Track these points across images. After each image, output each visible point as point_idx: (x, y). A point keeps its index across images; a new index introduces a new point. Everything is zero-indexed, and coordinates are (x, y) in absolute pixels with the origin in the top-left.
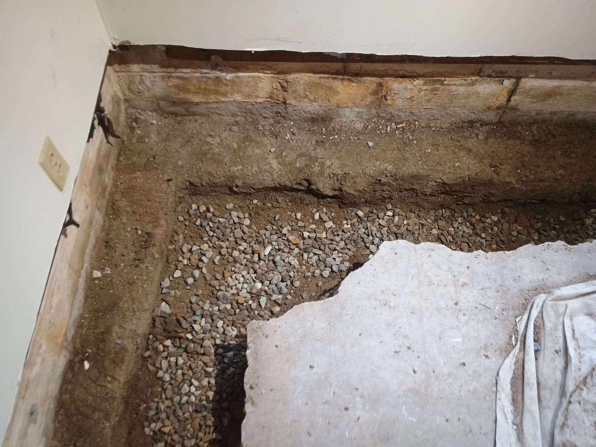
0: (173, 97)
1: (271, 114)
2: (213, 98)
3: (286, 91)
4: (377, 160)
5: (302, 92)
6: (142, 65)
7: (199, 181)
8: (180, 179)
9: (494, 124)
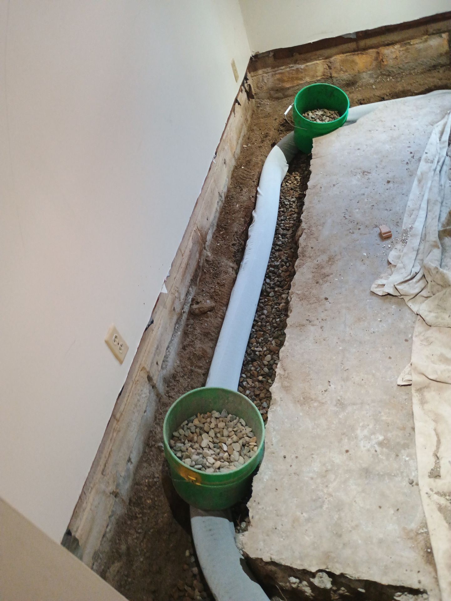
0: (277, 87)
2: (296, 82)
3: (331, 69)
5: (339, 67)
6: (263, 70)
8: (281, 118)
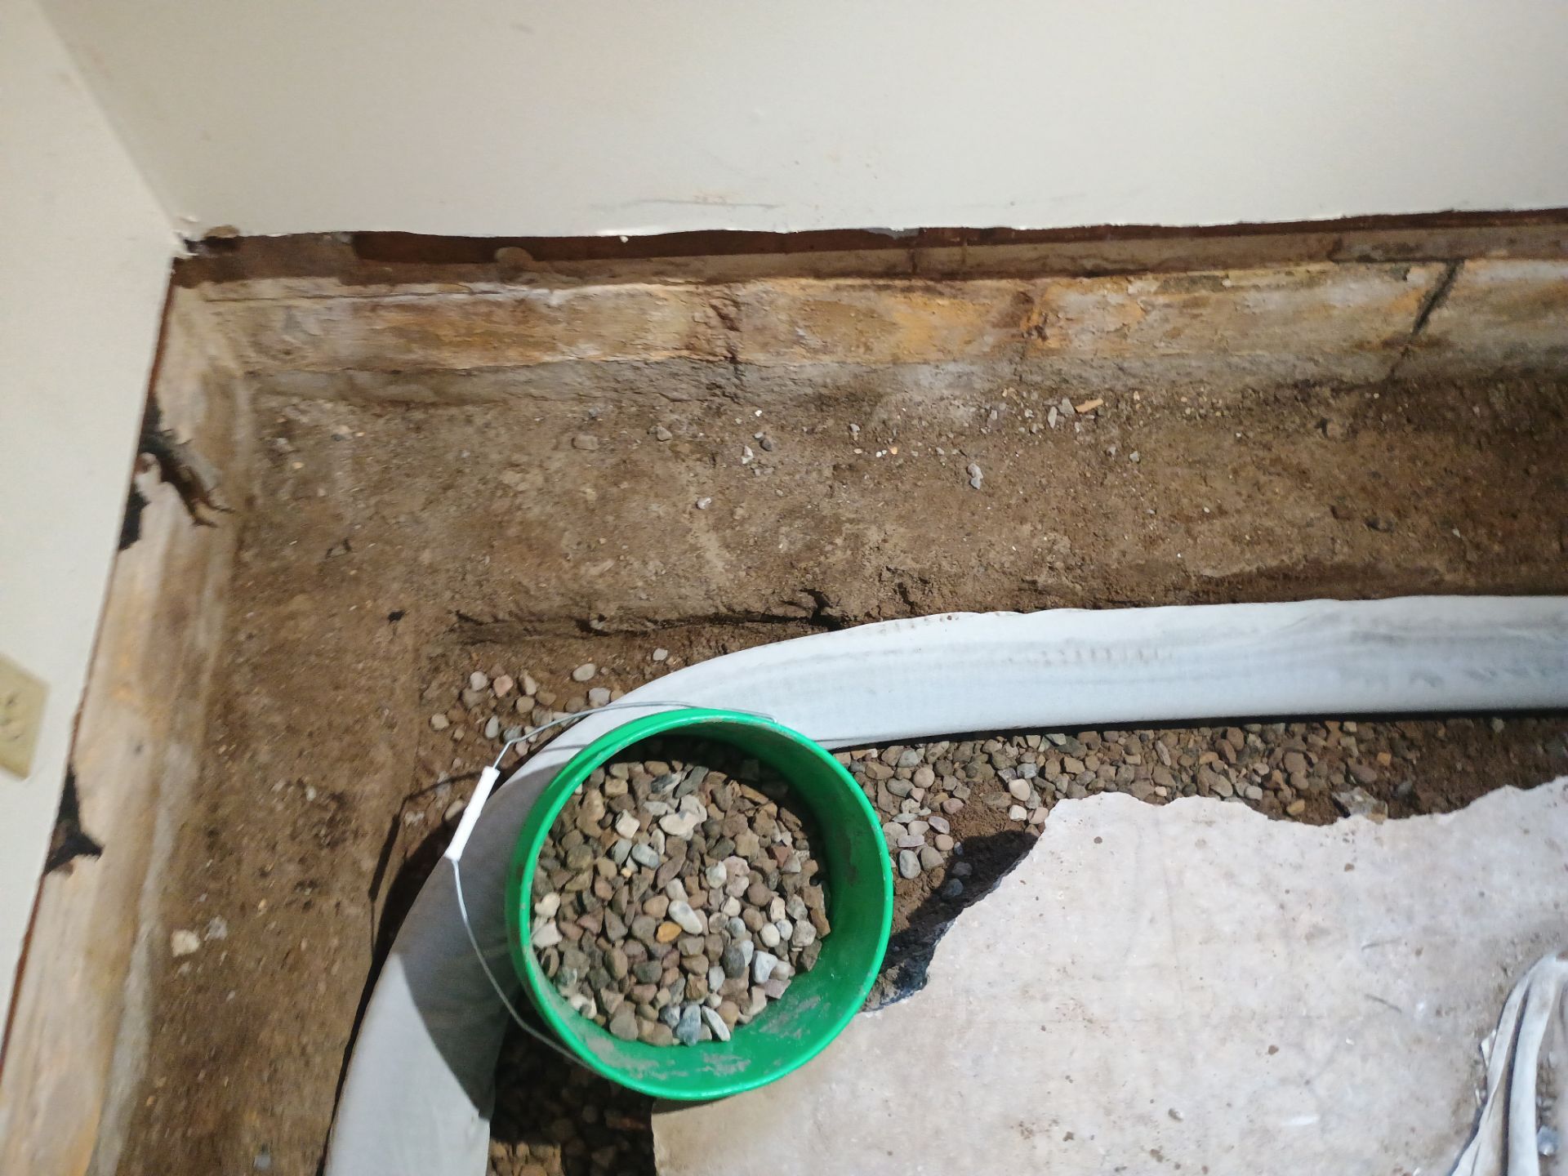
0: (391, 360)
1: (693, 390)
2: (513, 356)
3: (733, 328)
4: (1023, 520)
5: (783, 327)
6: (285, 281)
7: (487, 609)
8: (430, 610)
9: (1371, 386)
